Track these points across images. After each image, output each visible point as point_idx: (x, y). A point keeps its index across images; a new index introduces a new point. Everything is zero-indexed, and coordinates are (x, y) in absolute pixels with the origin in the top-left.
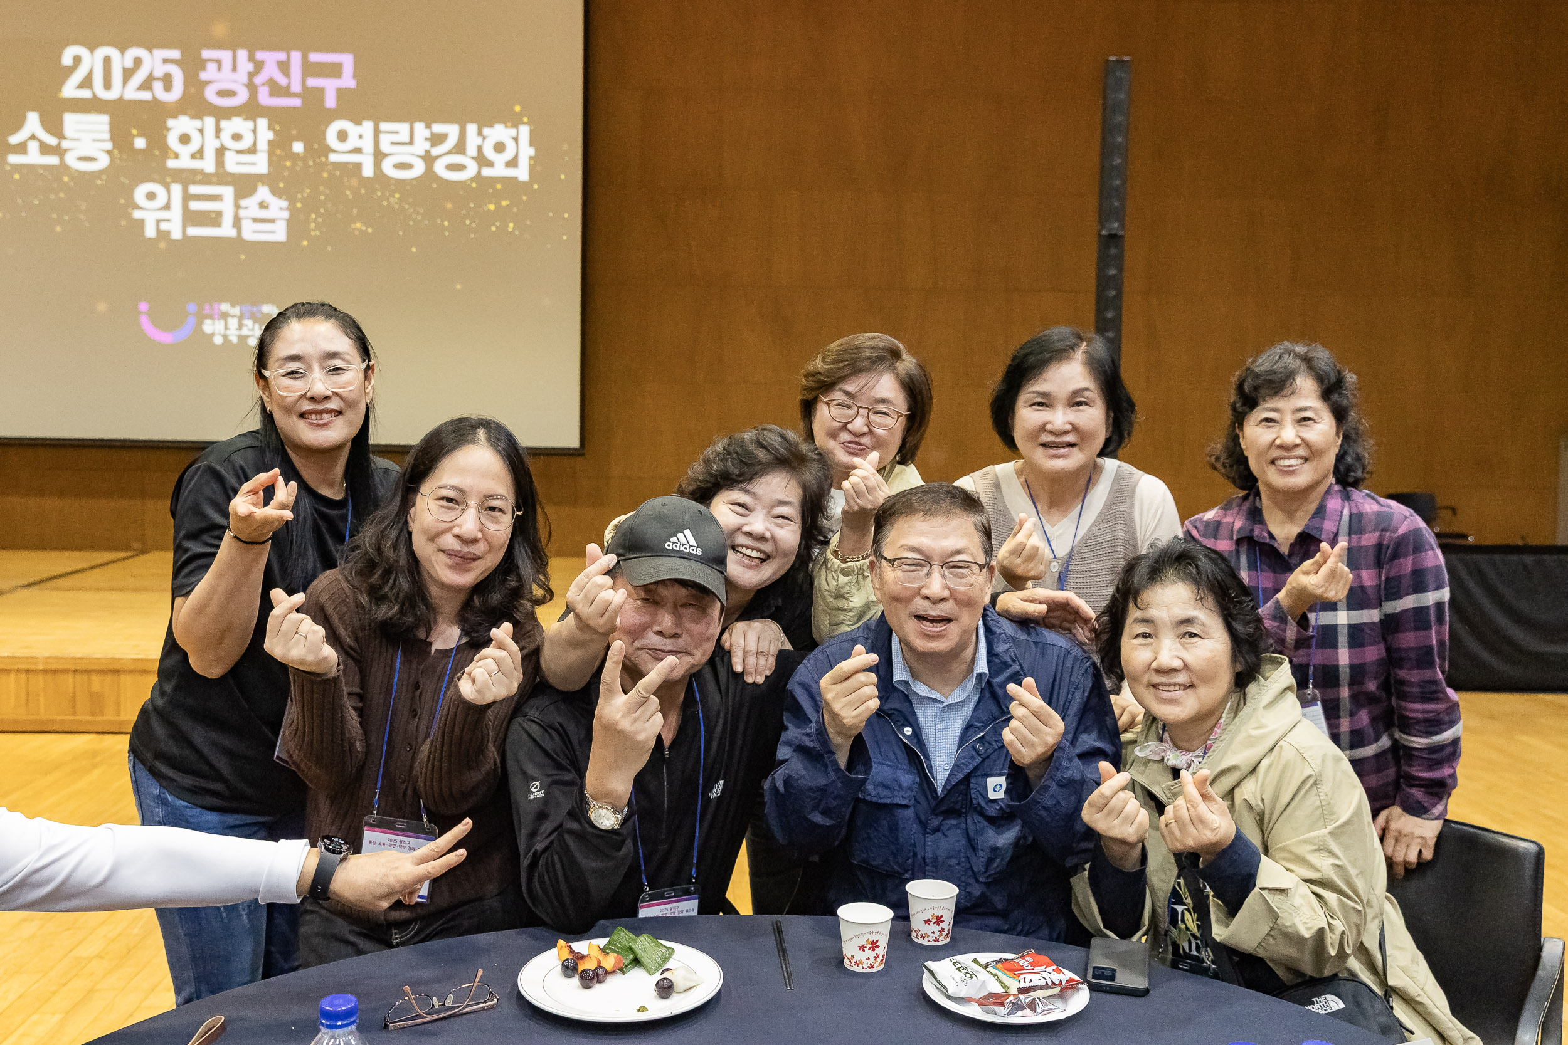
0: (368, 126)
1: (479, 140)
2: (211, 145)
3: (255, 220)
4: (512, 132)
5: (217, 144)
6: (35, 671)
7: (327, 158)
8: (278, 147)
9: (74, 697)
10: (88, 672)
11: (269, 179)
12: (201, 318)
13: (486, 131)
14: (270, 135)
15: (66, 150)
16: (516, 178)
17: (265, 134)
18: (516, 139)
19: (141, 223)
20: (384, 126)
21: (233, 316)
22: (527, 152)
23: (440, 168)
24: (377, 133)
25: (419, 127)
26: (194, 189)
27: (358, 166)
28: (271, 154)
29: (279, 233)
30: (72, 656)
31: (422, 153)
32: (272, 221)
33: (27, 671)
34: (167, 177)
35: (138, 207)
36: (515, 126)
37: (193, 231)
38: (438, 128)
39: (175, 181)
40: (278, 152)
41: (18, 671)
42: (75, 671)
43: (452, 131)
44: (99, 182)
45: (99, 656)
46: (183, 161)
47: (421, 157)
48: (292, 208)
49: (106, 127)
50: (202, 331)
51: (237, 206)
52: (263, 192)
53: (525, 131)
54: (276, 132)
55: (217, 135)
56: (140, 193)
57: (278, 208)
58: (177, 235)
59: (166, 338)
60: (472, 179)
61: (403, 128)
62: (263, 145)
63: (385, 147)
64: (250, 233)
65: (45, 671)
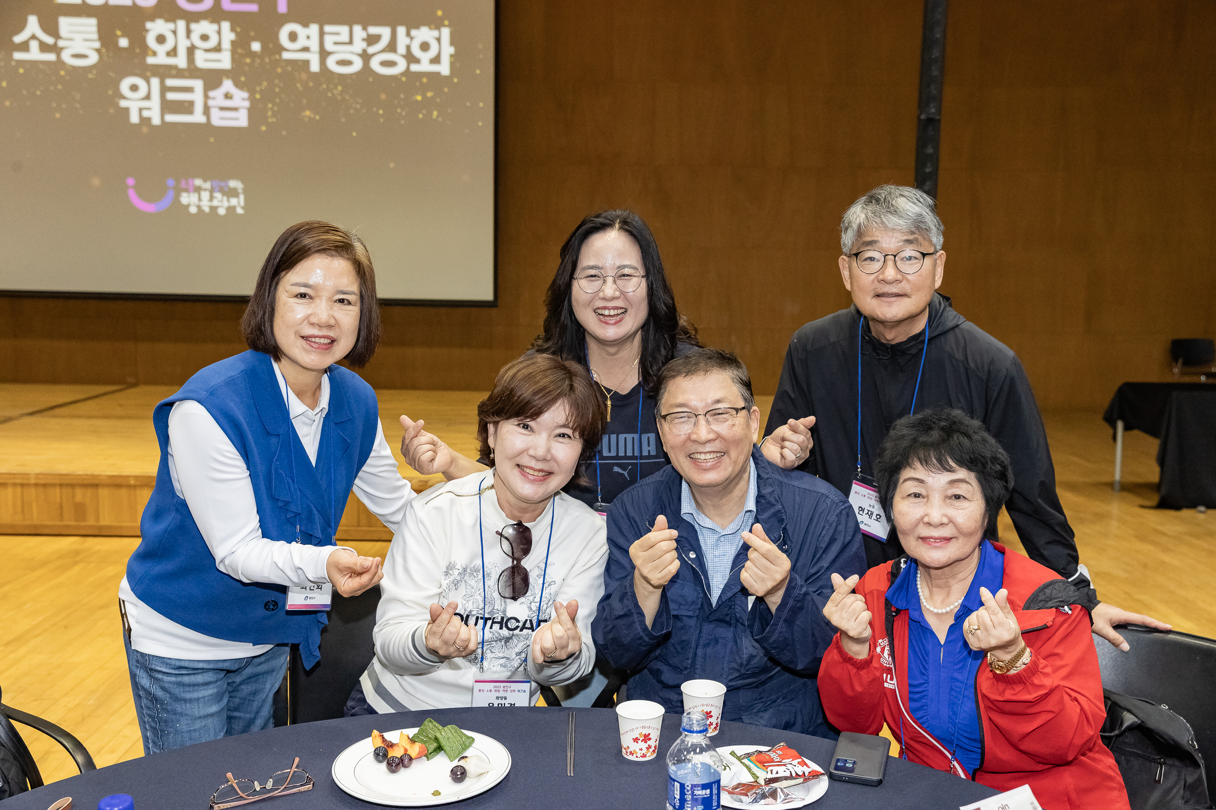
0: (314, 29)
1: (407, 41)
2: (183, 44)
3: (222, 109)
4: (436, 33)
5: (188, 43)
6: (28, 485)
7: (280, 55)
8: (239, 47)
9: (61, 507)
10: (72, 486)
11: (233, 74)
12: (179, 191)
13: (414, 32)
14: (232, 36)
15: (62, 49)
16: (438, 74)
17: (228, 36)
18: (439, 40)
19: (127, 110)
20: (328, 28)
21: (205, 190)
22: (448, 50)
23: (375, 64)
24: (322, 34)
25: (357, 29)
26: (170, 82)
27: (307, 63)
28: (234, 52)
29: (241, 120)
30: (58, 472)
31: (360, 51)
32: (235, 109)
33: (22, 485)
34: (147, 72)
35: (124, 98)
36: (438, 27)
37: (170, 118)
38: (373, 30)
39: (154, 75)
40: (240, 51)
41: (14, 485)
42: (61, 485)
43: (385, 32)
44: (90, 76)
45: (80, 473)
46: (160, 58)
47: (359, 55)
48: (252, 99)
49: (95, 29)
50: (180, 202)
51: (206, 97)
52: (228, 85)
53: (446, 32)
54: (237, 34)
55: (188, 36)
56: (125, 85)
57: (241, 98)
58: (156, 121)
59: (149, 208)
60: (403, 74)
61: (344, 30)
62: (226, 45)
63: (329, 46)
64: (218, 119)
65: (36, 485)
